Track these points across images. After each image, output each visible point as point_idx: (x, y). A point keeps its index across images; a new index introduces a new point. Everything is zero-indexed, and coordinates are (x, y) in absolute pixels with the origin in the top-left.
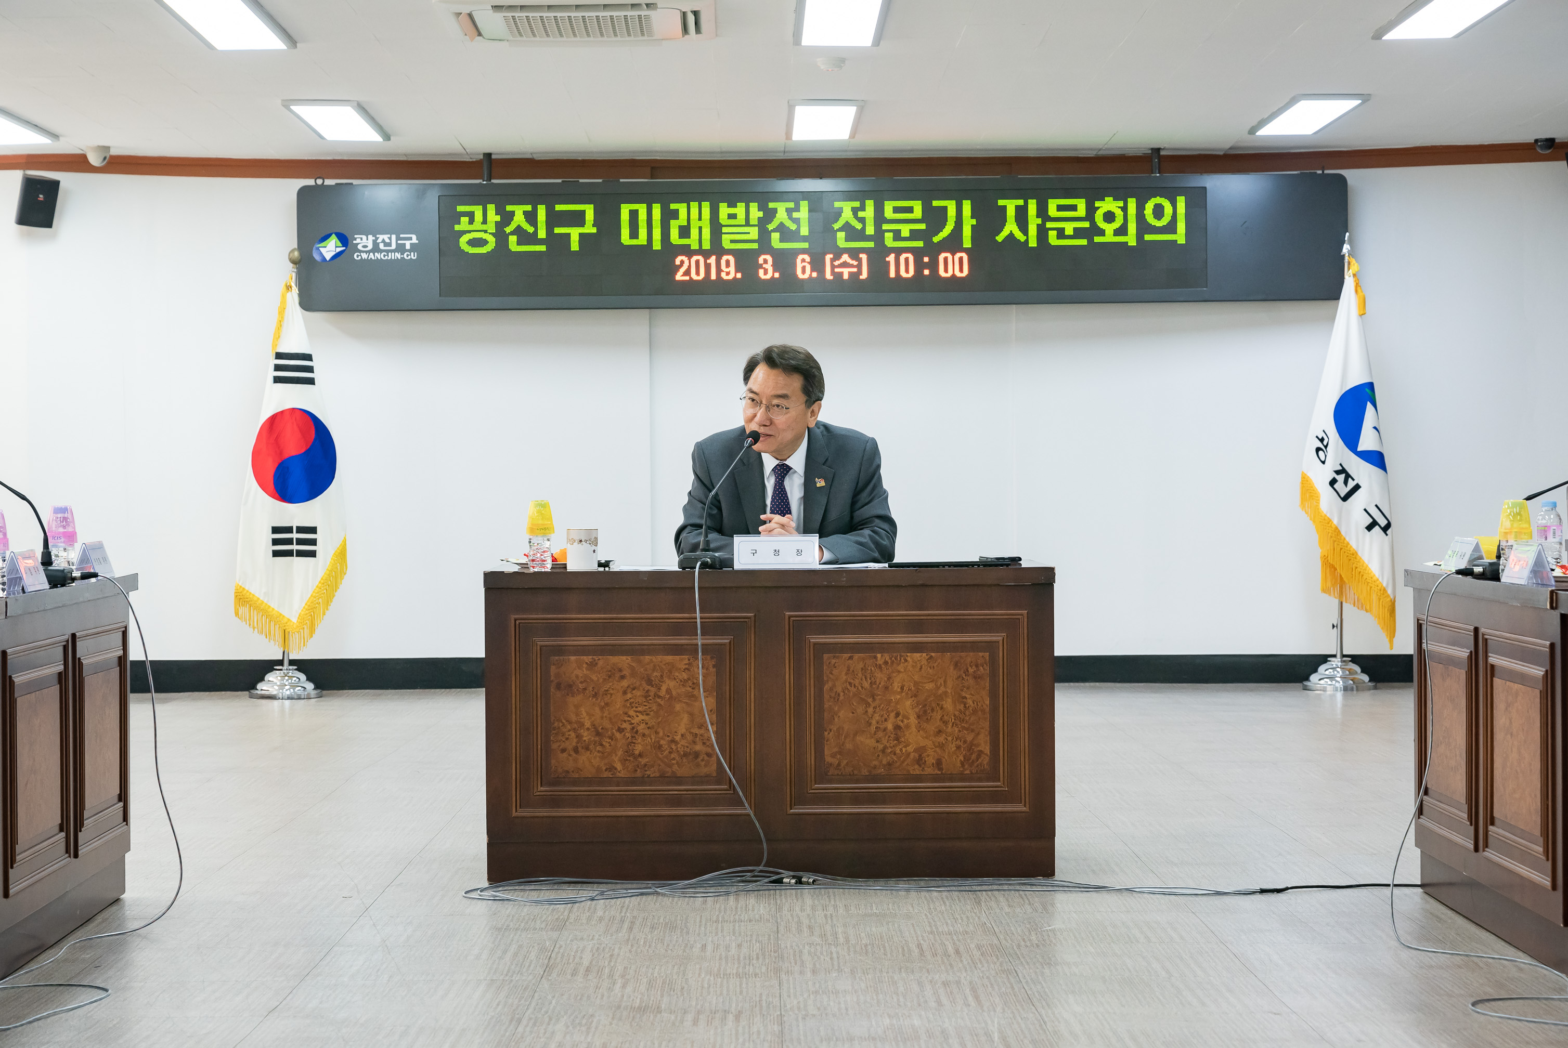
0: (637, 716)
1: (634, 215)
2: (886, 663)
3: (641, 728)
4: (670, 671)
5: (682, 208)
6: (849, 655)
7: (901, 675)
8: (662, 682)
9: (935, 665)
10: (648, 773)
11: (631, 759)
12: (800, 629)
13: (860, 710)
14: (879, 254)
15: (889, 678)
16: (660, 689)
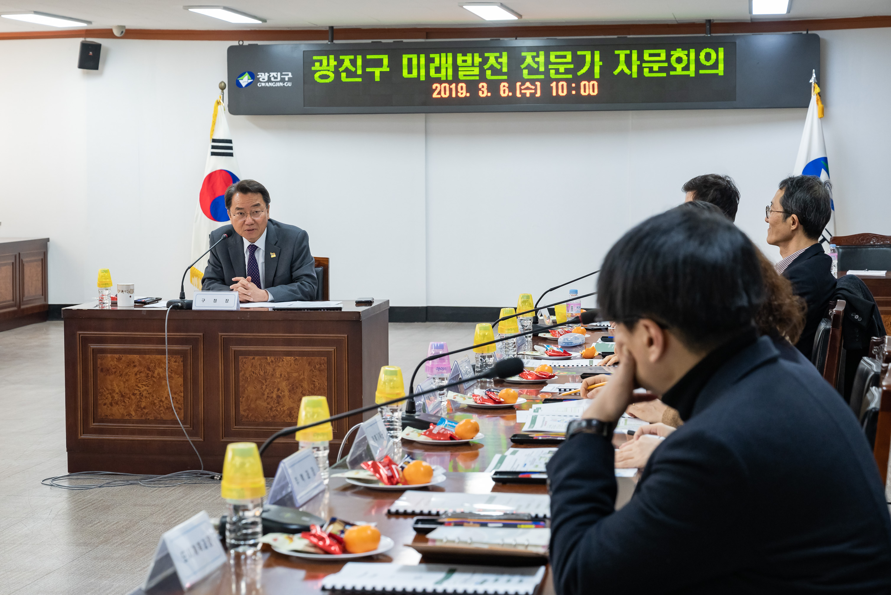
0: (143, 387)
1: (410, 60)
2: (272, 362)
3: (145, 393)
4: (159, 364)
5: (436, 57)
6: (253, 357)
7: (280, 368)
8: (155, 369)
9: (298, 363)
10: (148, 417)
11: (140, 410)
12: (227, 342)
13: (259, 387)
14: (546, 83)
15: (274, 370)
16: (154, 373)
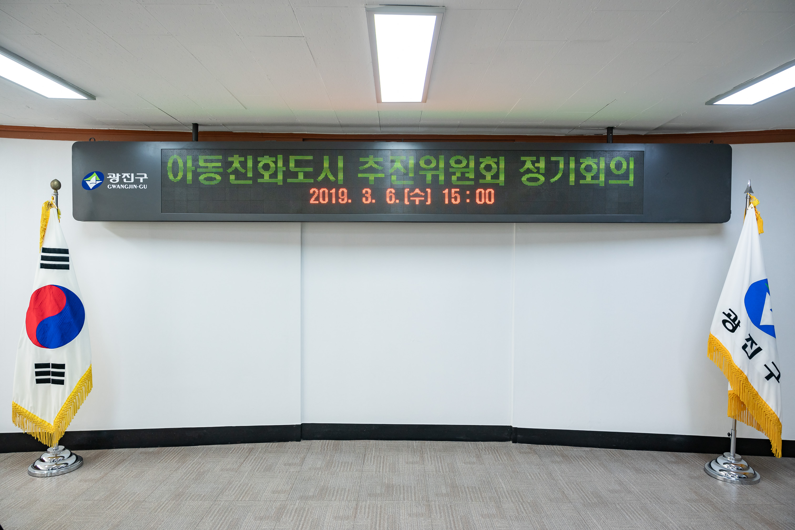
14: (437, 189)
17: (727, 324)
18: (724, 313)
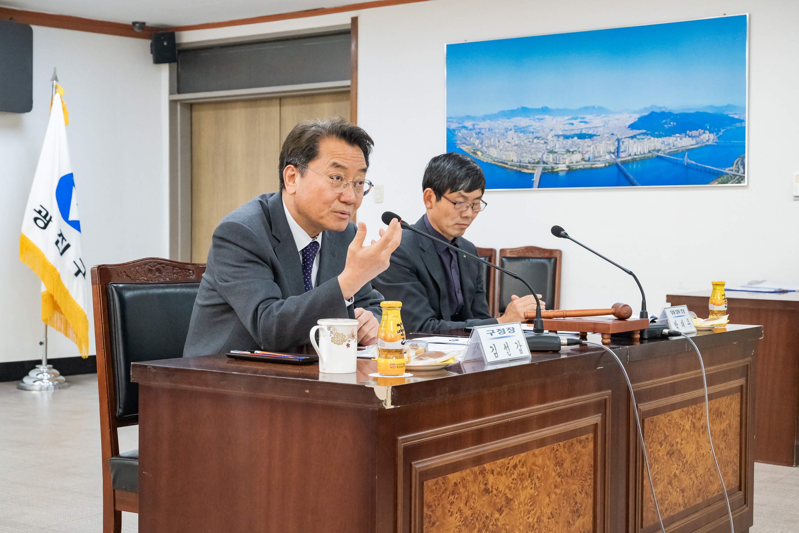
17: (38, 221)
18: (35, 210)
